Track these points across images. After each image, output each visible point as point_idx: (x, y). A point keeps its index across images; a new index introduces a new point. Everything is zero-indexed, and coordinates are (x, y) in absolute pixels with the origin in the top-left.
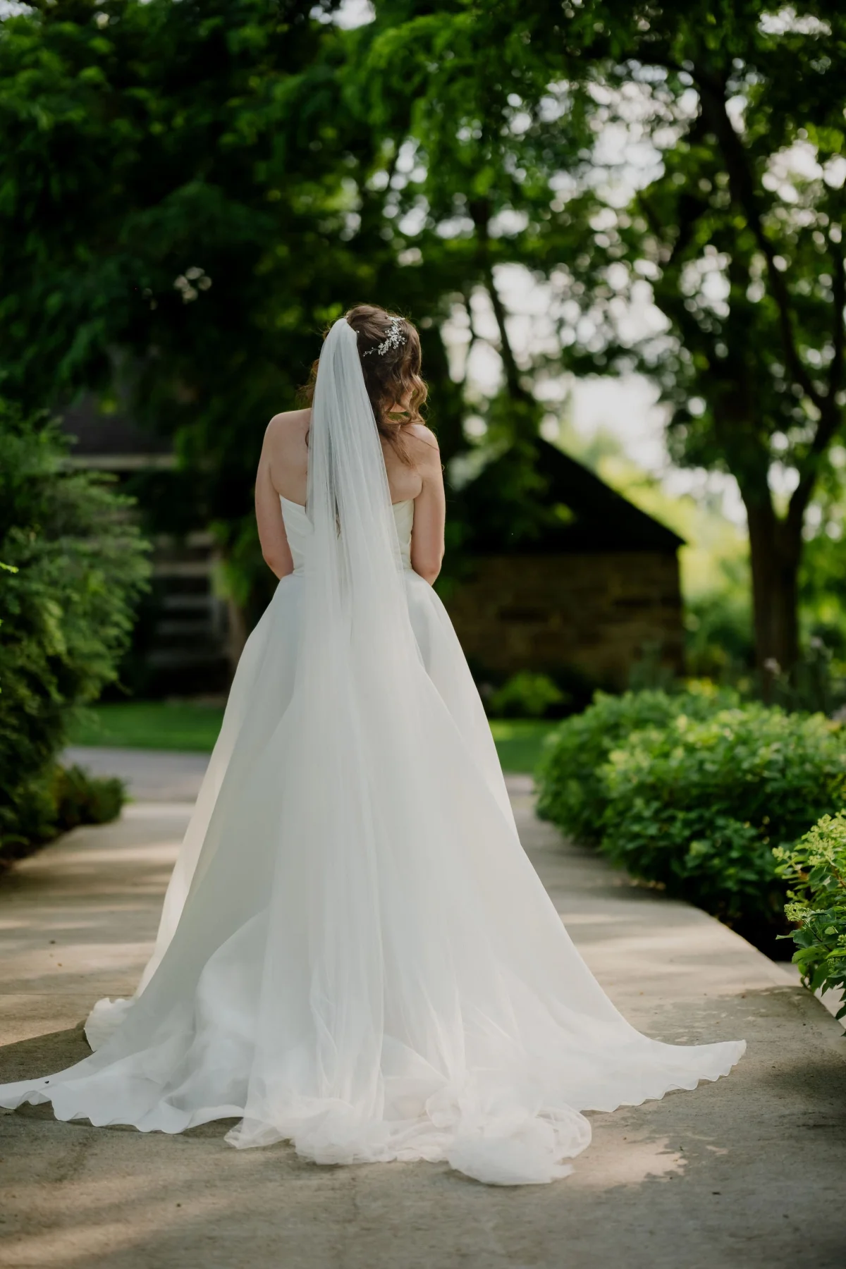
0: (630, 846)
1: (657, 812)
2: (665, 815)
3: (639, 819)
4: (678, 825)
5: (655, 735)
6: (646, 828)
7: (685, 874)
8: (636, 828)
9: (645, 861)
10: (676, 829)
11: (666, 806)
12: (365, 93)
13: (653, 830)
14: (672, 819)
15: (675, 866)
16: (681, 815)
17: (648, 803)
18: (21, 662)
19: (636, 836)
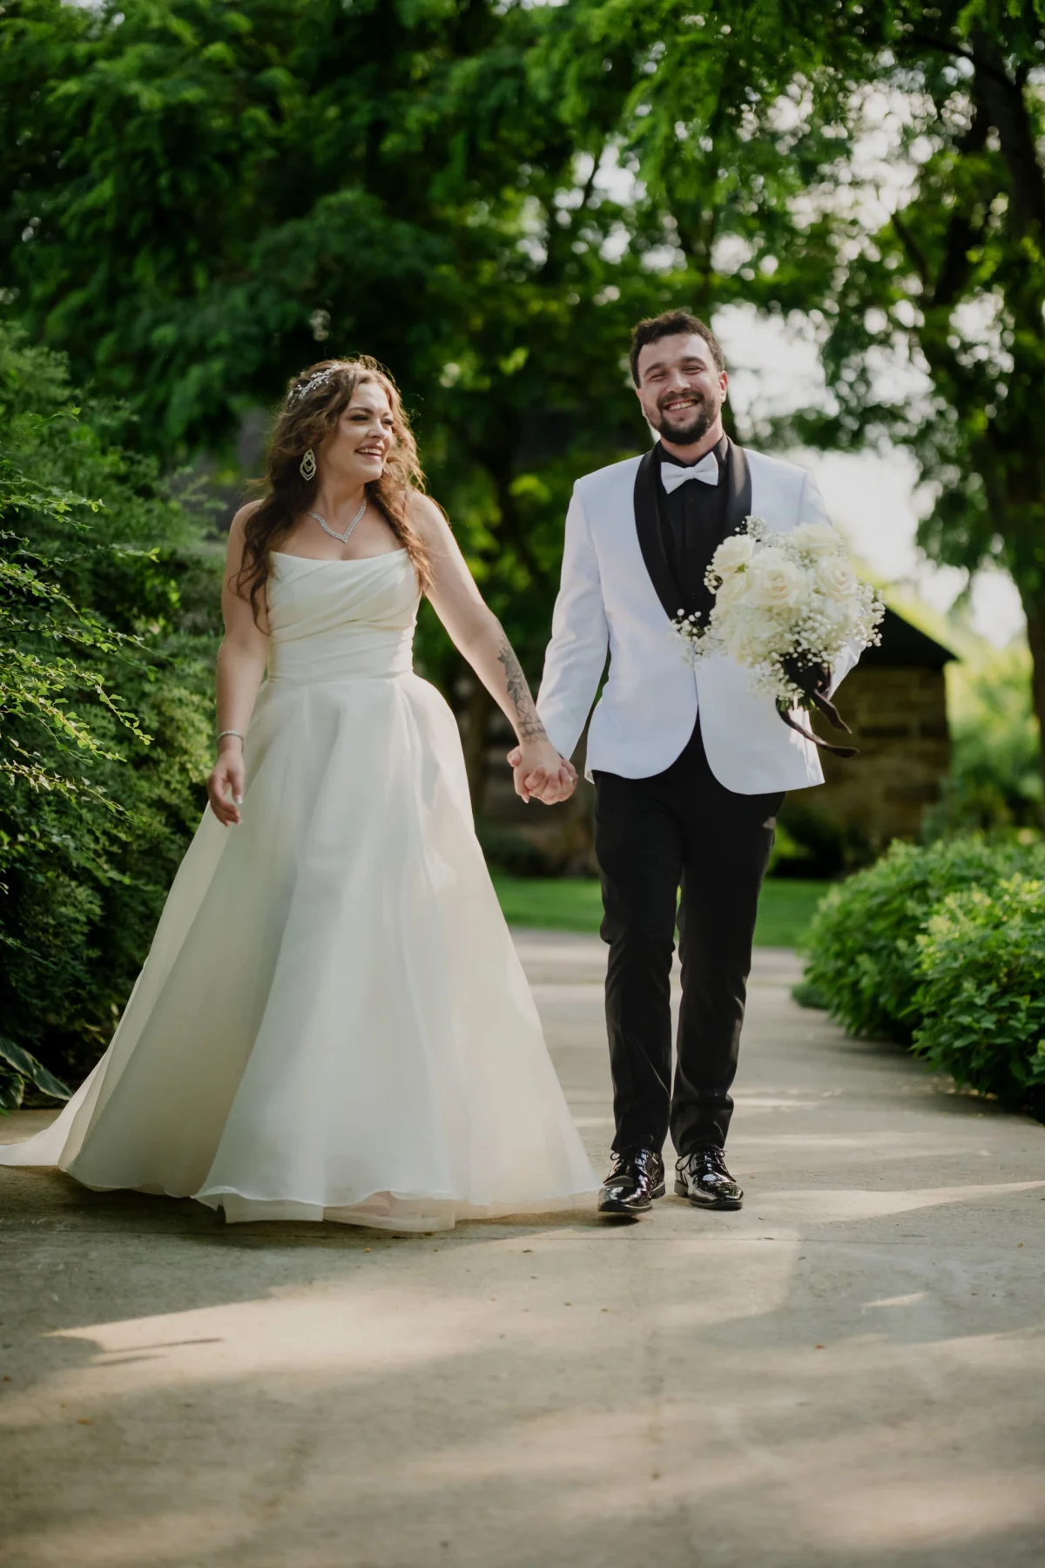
0: (958, 1044)
1: (993, 999)
2: (1003, 1003)
3: (970, 1007)
4: (1022, 1015)
5: (978, 897)
6: (978, 1021)
7: (1031, 1082)
8: (966, 1020)
9: (975, 1064)
10: (1019, 1022)
11: (1004, 991)
12: (557, 81)
13: (989, 1023)
14: (1014, 1008)
15: (1016, 1070)
16: (1024, 1002)
17: (979, 987)
18: (159, 791)
19: (965, 1030)
